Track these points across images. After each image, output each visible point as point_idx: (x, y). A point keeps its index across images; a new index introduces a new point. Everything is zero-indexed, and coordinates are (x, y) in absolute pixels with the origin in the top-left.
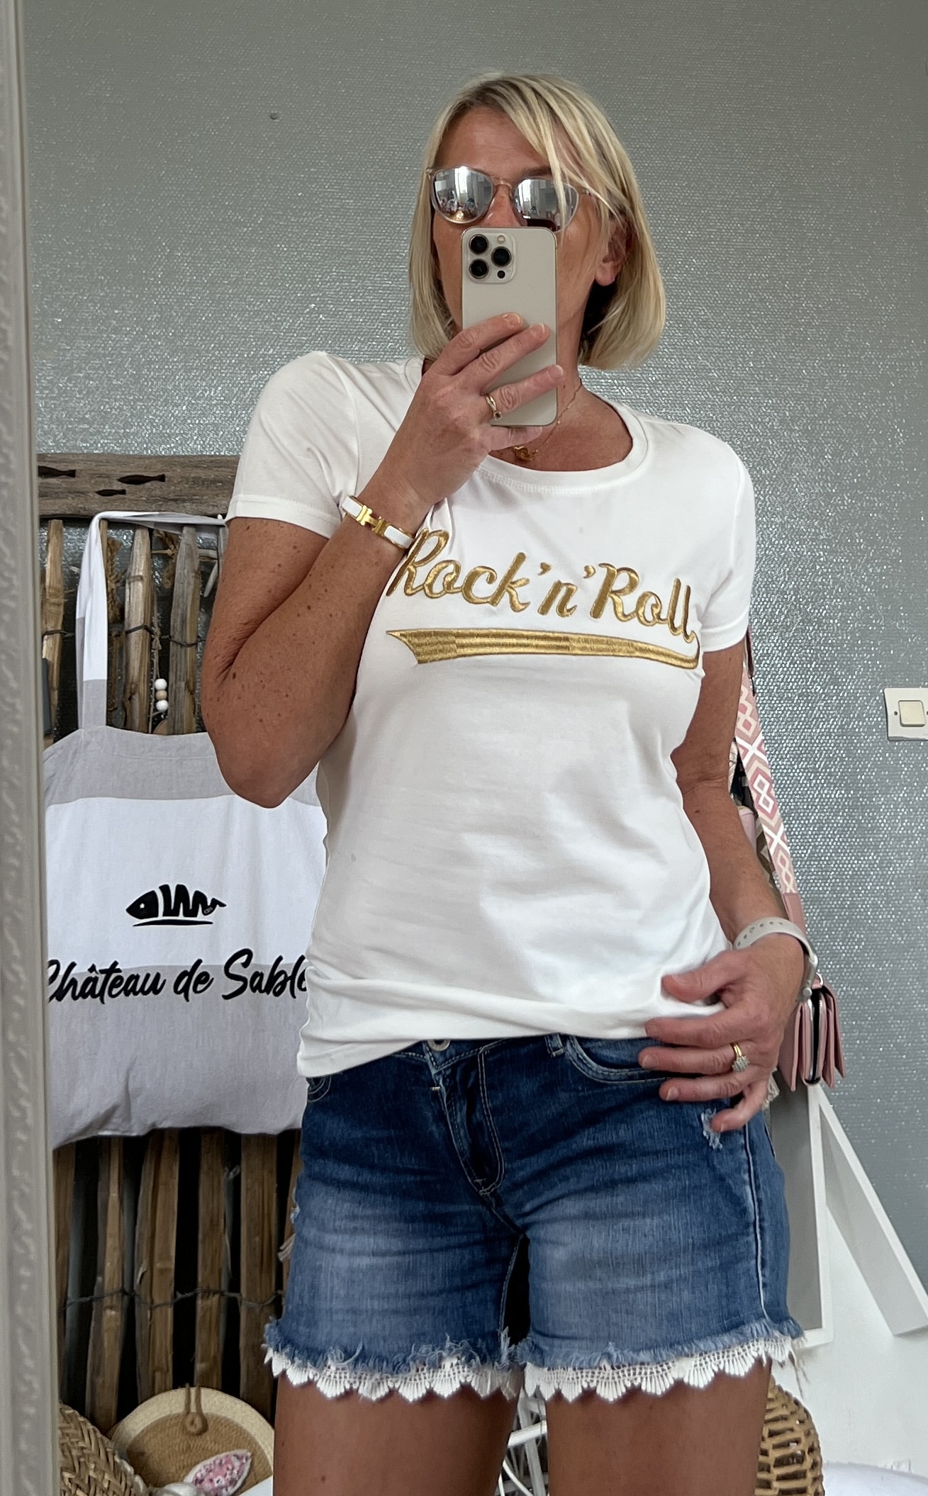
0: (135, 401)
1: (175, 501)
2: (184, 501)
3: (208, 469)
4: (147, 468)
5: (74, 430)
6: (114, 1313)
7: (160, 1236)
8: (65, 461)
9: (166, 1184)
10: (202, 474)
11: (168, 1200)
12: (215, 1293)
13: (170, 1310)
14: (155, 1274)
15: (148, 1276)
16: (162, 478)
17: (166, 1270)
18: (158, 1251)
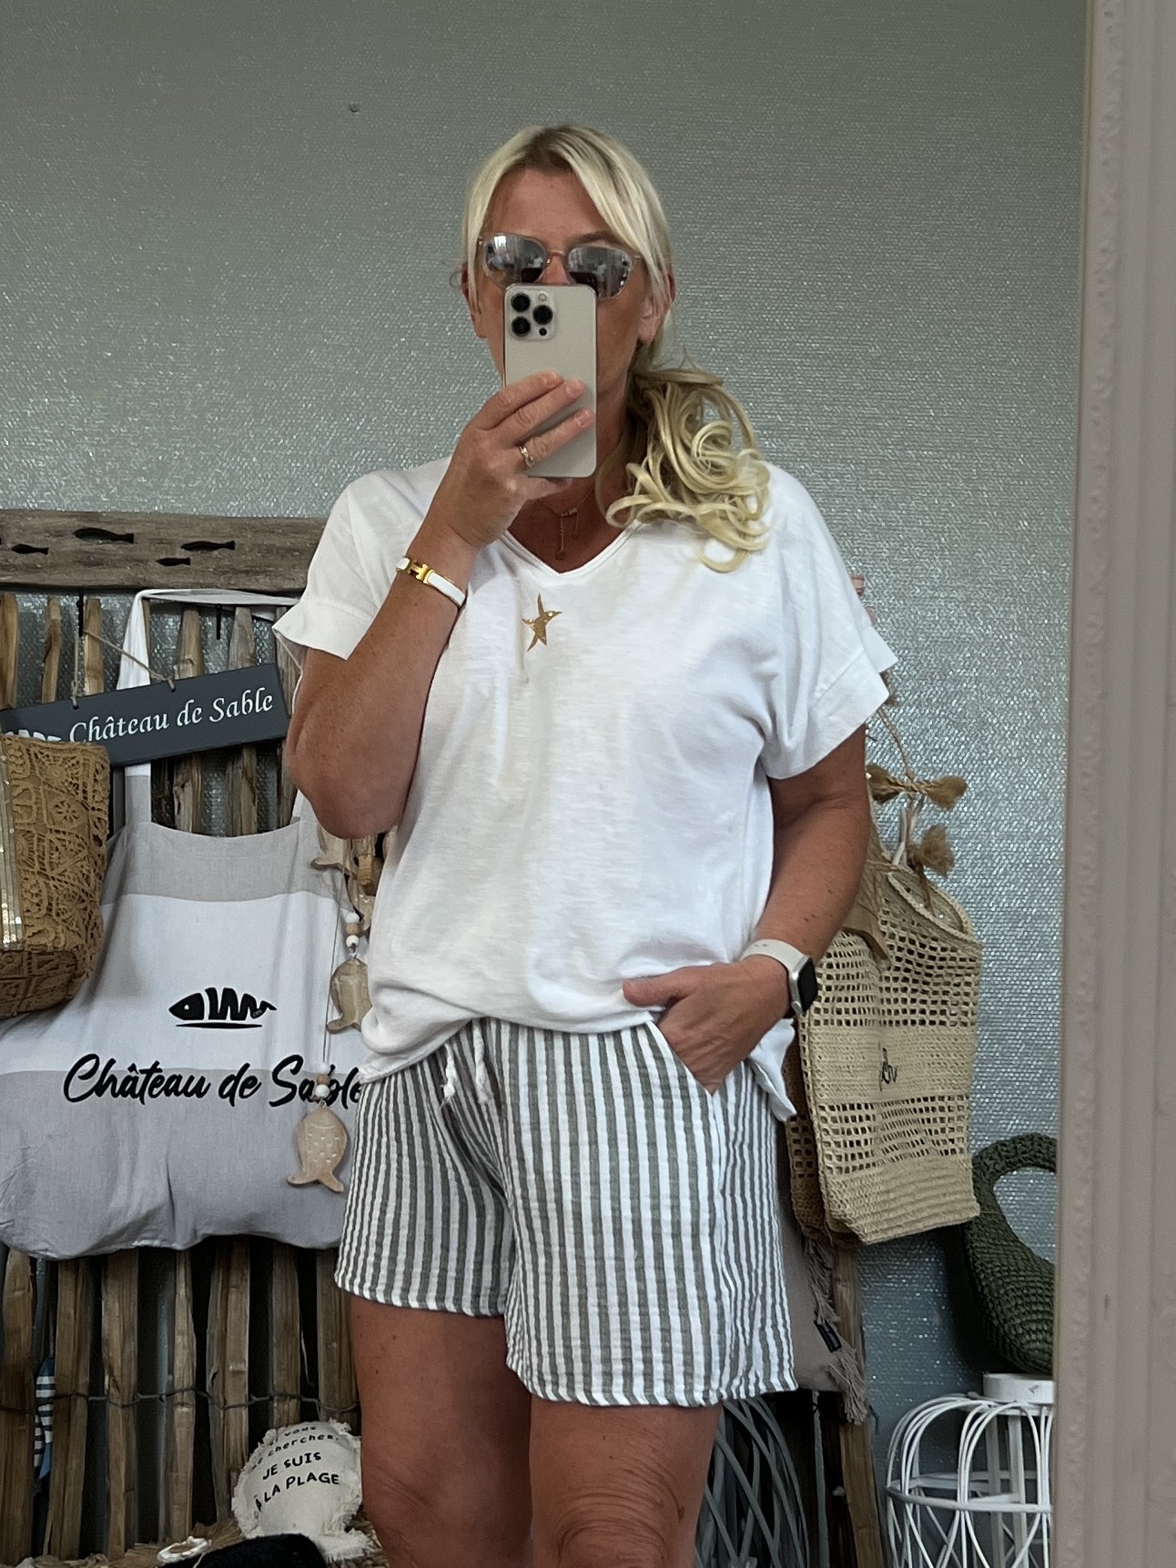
0: (198, 449)
1: (247, 572)
2: (257, 573)
3: (285, 534)
4: (214, 533)
5: (129, 484)
6: (185, 1409)
7: (231, 1337)
8: (119, 522)
9: (237, 1287)
10: (277, 541)
11: (240, 1303)
12: (292, 1397)
13: (245, 1413)
14: (227, 1375)
15: (220, 1376)
16: (231, 546)
17: (241, 1372)
18: (229, 1354)
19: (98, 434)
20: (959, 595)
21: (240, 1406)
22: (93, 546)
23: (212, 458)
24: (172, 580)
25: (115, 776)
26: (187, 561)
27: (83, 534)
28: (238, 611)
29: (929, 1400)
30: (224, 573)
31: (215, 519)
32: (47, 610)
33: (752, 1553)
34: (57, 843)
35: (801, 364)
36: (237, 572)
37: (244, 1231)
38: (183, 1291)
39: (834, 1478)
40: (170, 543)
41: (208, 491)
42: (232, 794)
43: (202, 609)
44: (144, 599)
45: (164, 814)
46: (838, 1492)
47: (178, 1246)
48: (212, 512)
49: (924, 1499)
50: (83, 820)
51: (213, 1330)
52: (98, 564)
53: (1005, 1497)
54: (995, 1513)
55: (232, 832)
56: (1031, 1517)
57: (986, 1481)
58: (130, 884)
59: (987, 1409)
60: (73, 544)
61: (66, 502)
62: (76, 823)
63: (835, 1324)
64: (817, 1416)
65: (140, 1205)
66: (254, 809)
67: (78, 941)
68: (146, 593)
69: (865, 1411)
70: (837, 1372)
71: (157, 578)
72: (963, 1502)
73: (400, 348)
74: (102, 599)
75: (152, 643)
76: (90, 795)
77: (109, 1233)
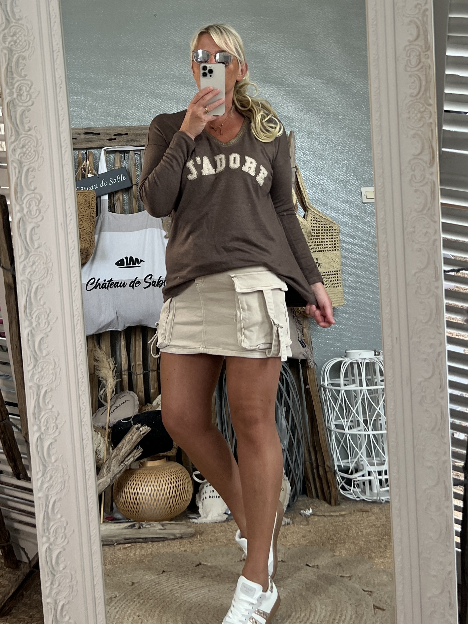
0: (117, 108)
1: (131, 141)
2: (134, 141)
3: (141, 130)
4: (122, 131)
5: (99, 119)
6: (125, 376)
7: (137, 355)
8: (96, 130)
9: (138, 340)
10: (139, 132)
11: (139, 344)
12: (155, 371)
13: (142, 376)
14: (137, 365)
15: (134, 366)
16: (127, 134)
17: (140, 364)
18: (137, 359)
19: (89, 106)
20: (325, 137)
21: (141, 374)
22: (89, 136)
23: (121, 111)
24: (112, 144)
25: (98, 199)
26: (115, 139)
27: (86, 133)
28: (130, 152)
29: (330, 359)
30: (125, 141)
31: (122, 127)
32: (78, 154)
33: (284, 406)
34: (82, 219)
35: (279, 77)
36: (129, 141)
37: (138, 324)
38: (123, 342)
39: (306, 383)
40: (110, 134)
41: (120, 119)
42: (130, 203)
43: (120, 152)
44: (105, 150)
45: (112, 209)
46: (307, 387)
47: (120, 330)
48: (122, 125)
49: (332, 387)
50: (89, 212)
51: (132, 353)
52: (90, 141)
53: (354, 385)
54: (351, 390)
55: (131, 213)
56: (361, 391)
57: (348, 380)
58: (103, 230)
59: (348, 361)
60: (83, 136)
61: (82, 125)
62: (87, 213)
63: (304, 340)
64: (300, 366)
65: (108, 319)
66: (137, 206)
67: (88, 246)
68: (105, 148)
69: (313, 364)
70: (305, 353)
71: (107, 144)
72: (342, 388)
73: (171, 78)
74: (93, 151)
75: (107, 162)
76: (91, 205)
77: (101, 327)
